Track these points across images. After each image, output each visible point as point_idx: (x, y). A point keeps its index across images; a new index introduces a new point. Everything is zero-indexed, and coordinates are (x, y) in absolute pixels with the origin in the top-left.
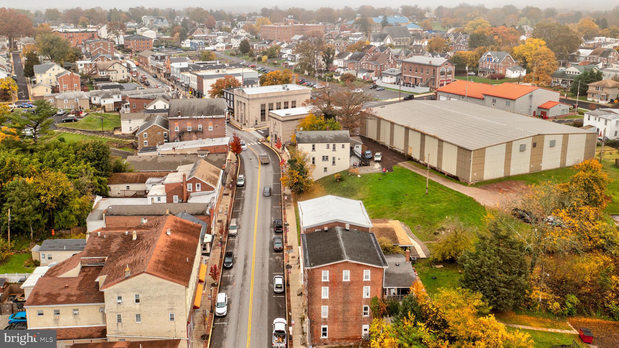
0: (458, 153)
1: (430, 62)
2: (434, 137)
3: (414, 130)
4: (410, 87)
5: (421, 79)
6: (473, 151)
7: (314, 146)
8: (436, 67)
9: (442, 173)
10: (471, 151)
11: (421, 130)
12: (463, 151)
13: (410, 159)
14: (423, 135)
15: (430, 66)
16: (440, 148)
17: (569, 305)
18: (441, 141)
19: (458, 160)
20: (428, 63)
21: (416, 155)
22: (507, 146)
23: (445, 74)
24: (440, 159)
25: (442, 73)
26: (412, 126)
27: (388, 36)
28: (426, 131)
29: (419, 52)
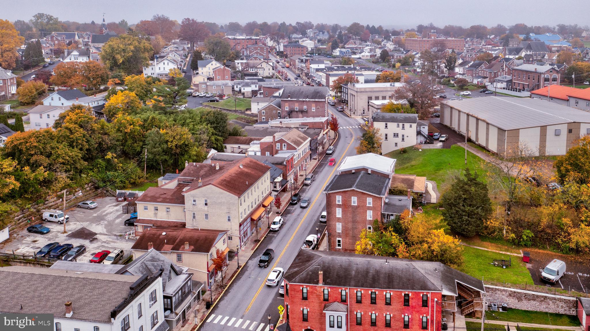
0: (498, 133)
1: (536, 69)
2: (484, 121)
3: (472, 116)
4: (516, 91)
5: (528, 85)
6: (507, 131)
7: (386, 124)
8: (541, 73)
9: (489, 151)
10: (505, 131)
11: (476, 116)
12: (501, 131)
13: (469, 140)
14: (478, 119)
15: (535, 72)
16: (488, 129)
17: (525, 237)
18: (488, 124)
19: (498, 139)
20: (534, 70)
21: (473, 138)
22: (541, 130)
23: (551, 80)
24: (487, 140)
25: (546, 80)
26: (471, 113)
27: (523, 50)
28: (479, 117)
29: (529, 61)
